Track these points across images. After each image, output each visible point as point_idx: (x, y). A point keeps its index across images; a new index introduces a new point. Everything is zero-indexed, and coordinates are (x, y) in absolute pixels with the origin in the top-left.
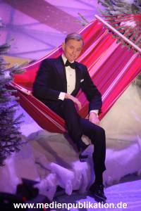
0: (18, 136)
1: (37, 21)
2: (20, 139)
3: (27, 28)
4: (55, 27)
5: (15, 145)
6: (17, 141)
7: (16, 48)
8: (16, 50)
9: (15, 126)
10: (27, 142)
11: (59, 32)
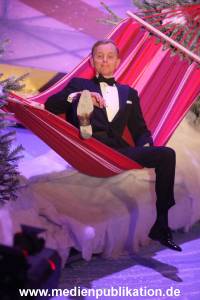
0: (14, 177)
1: (41, 14)
2: (17, 181)
3: (27, 23)
4: (67, 23)
5: (10, 190)
6: (14, 185)
7: (12, 52)
8: (11, 54)
9: (10, 163)
10: (26, 186)
11: (73, 29)
